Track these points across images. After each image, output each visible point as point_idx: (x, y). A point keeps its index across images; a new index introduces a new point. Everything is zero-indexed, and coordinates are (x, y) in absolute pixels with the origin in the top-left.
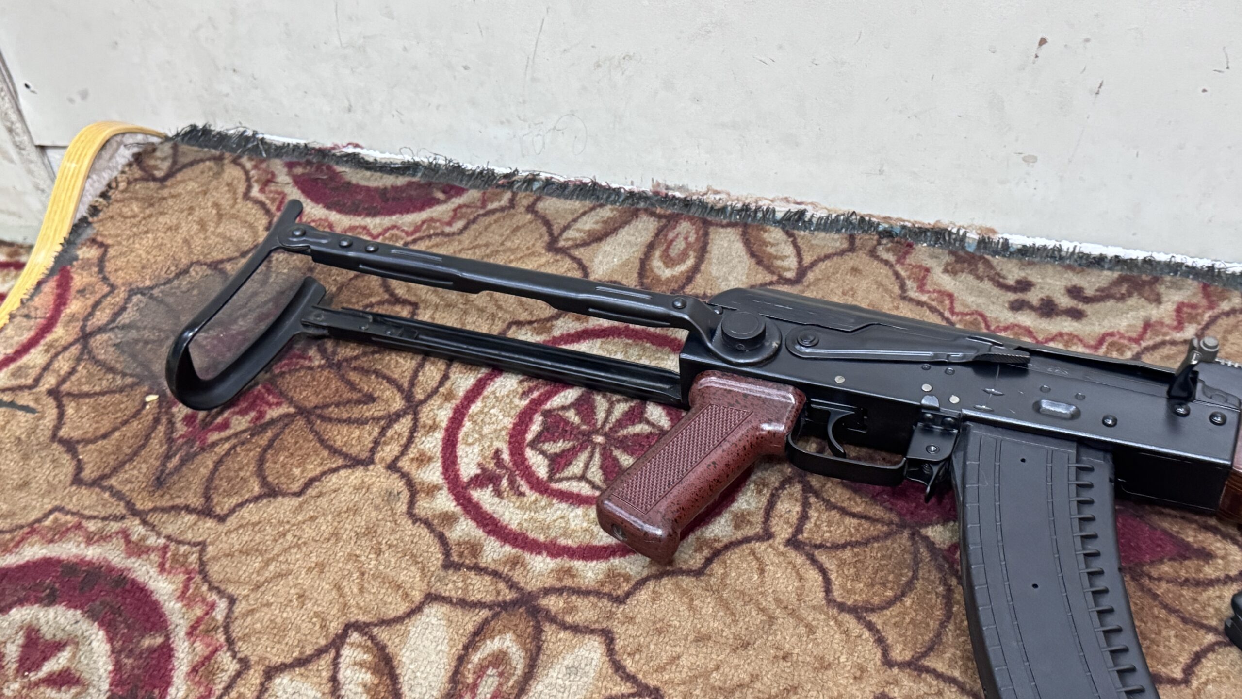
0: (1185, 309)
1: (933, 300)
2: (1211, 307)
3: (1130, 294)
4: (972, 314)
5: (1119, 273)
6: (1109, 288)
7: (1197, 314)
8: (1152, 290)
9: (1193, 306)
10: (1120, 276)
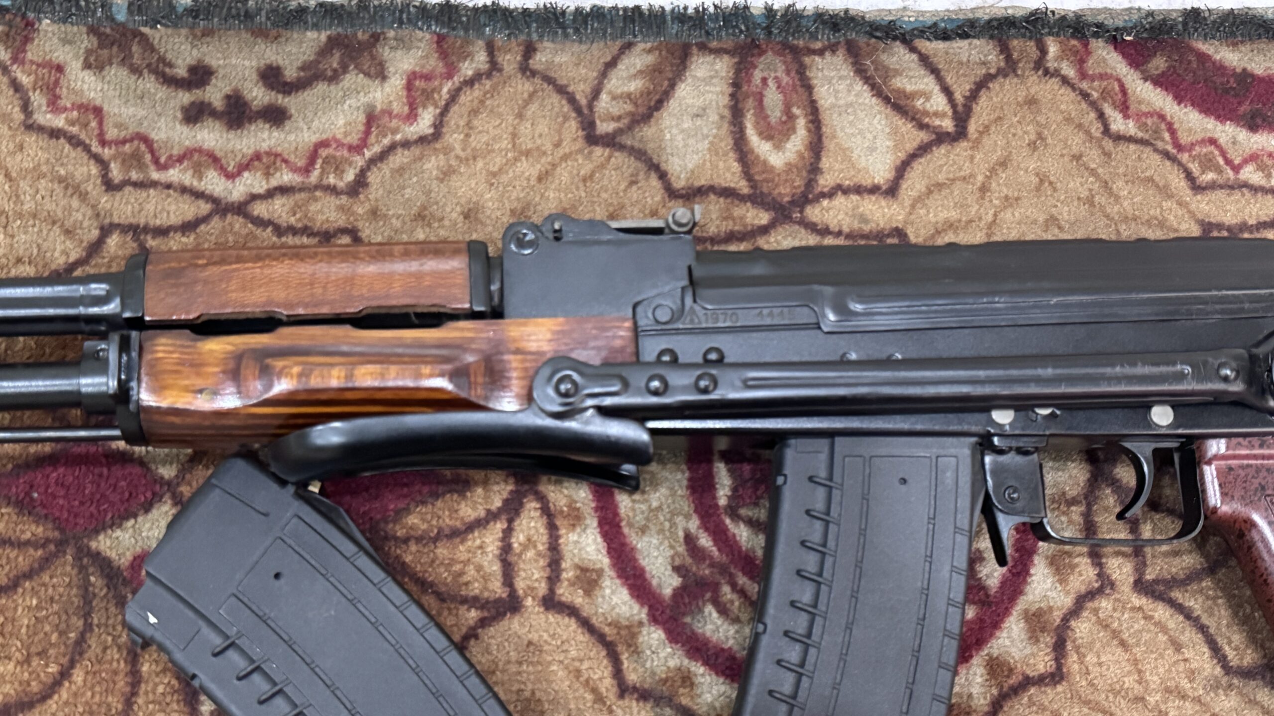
0: (417, 83)
1: (73, 123)
2: (449, 76)
3: (345, 69)
4: (131, 140)
5: (328, 33)
6: (317, 62)
7: (433, 90)
8: (373, 58)
9: (427, 77)
10: (329, 38)
